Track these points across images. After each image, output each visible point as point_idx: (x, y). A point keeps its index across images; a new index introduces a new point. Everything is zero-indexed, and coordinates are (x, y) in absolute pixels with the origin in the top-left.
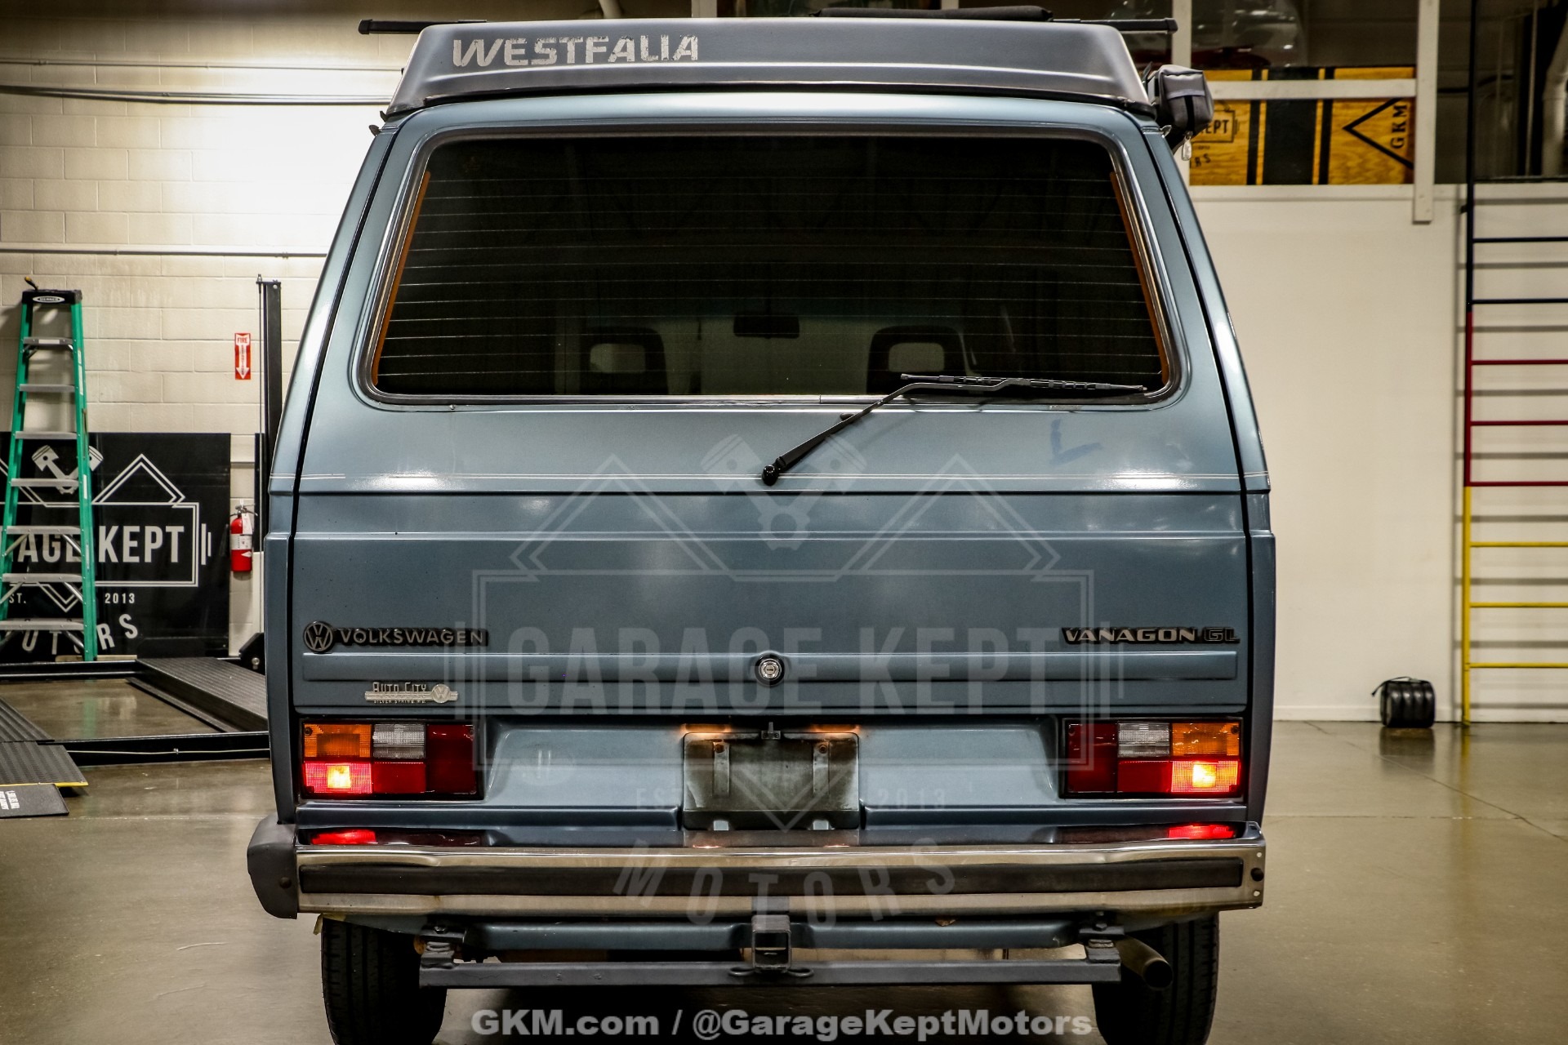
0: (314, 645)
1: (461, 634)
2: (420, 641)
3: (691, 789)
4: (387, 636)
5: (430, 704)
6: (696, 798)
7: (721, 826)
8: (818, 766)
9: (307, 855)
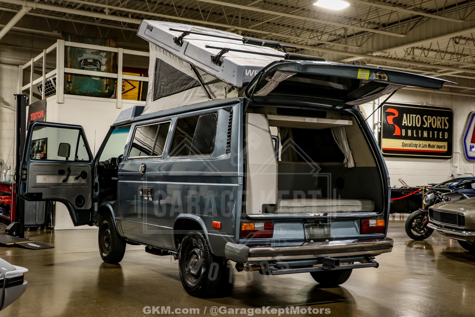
3: (307, 234)
6: (308, 236)
7: (312, 241)
8: (326, 229)
9: (251, 250)
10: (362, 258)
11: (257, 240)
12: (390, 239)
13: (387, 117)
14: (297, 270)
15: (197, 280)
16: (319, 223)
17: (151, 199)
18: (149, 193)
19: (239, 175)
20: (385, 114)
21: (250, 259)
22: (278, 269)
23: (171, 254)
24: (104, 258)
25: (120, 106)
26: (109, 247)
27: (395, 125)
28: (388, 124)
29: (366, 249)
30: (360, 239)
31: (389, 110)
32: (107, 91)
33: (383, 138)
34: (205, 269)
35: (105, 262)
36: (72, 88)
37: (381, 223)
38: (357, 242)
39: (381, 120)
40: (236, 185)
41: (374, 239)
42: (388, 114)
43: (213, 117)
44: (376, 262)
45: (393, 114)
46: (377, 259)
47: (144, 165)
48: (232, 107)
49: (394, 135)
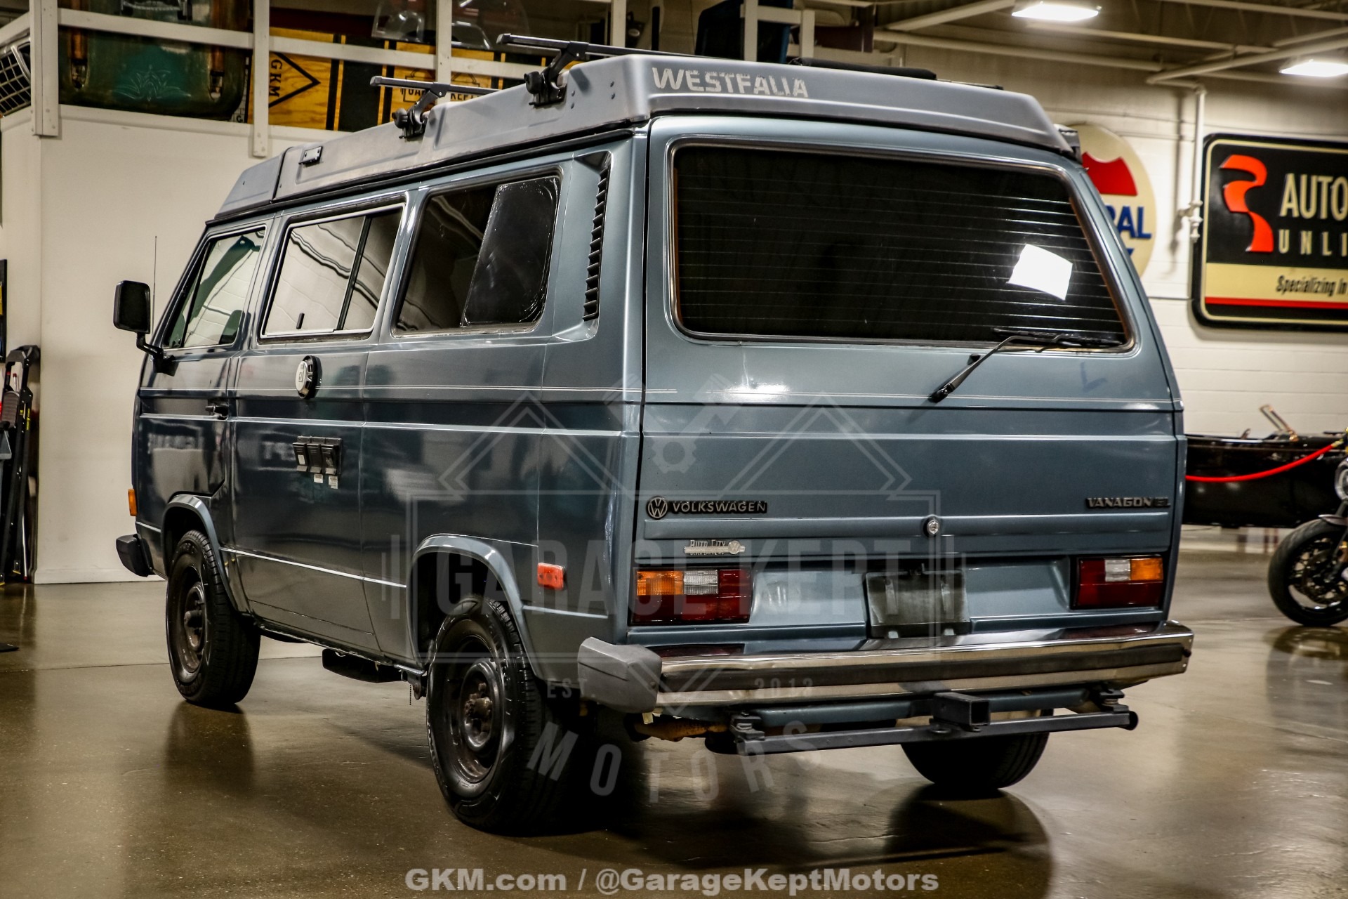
0: (654, 514)
1: (752, 505)
2: (725, 510)
3: (874, 610)
4: (704, 507)
5: (728, 556)
6: (878, 616)
7: (893, 635)
8: (946, 592)
9: (670, 666)
10: (1078, 693)
11: (692, 629)
12: (1182, 629)
13: (1226, 186)
14: (836, 737)
15: (486, 770)
16: (920, 570)
17: (336, 483)
18: (329, 461)
19: (625, 398)
20: (1217, 178)
21: (661, 699)
22: (767, 734)
23: (405, 679)
24: (183, 686)
25: (263, 150)
26: (199, 649)
27: (1253, 214)
28: (1226, 212)
29: (1090, 664)
30: (1069, 628)
31: (1231, 162)
32: (216, 96)
33: (1209, 260)
34: (512, 734)
35: (188, 701)
36: (90, 83)
37: (1149, 571)
38: (1061, 638)
39: (1202, 198)
40: (617, 434)
41: (1126, 626)
42: (1228, 176)
43: (544, 191)
44: (1125, 709)
45: (1249, 176)
46: (1132, 698)
47: (311, 362)
48: (605, 154)
49: (1250, 252)
